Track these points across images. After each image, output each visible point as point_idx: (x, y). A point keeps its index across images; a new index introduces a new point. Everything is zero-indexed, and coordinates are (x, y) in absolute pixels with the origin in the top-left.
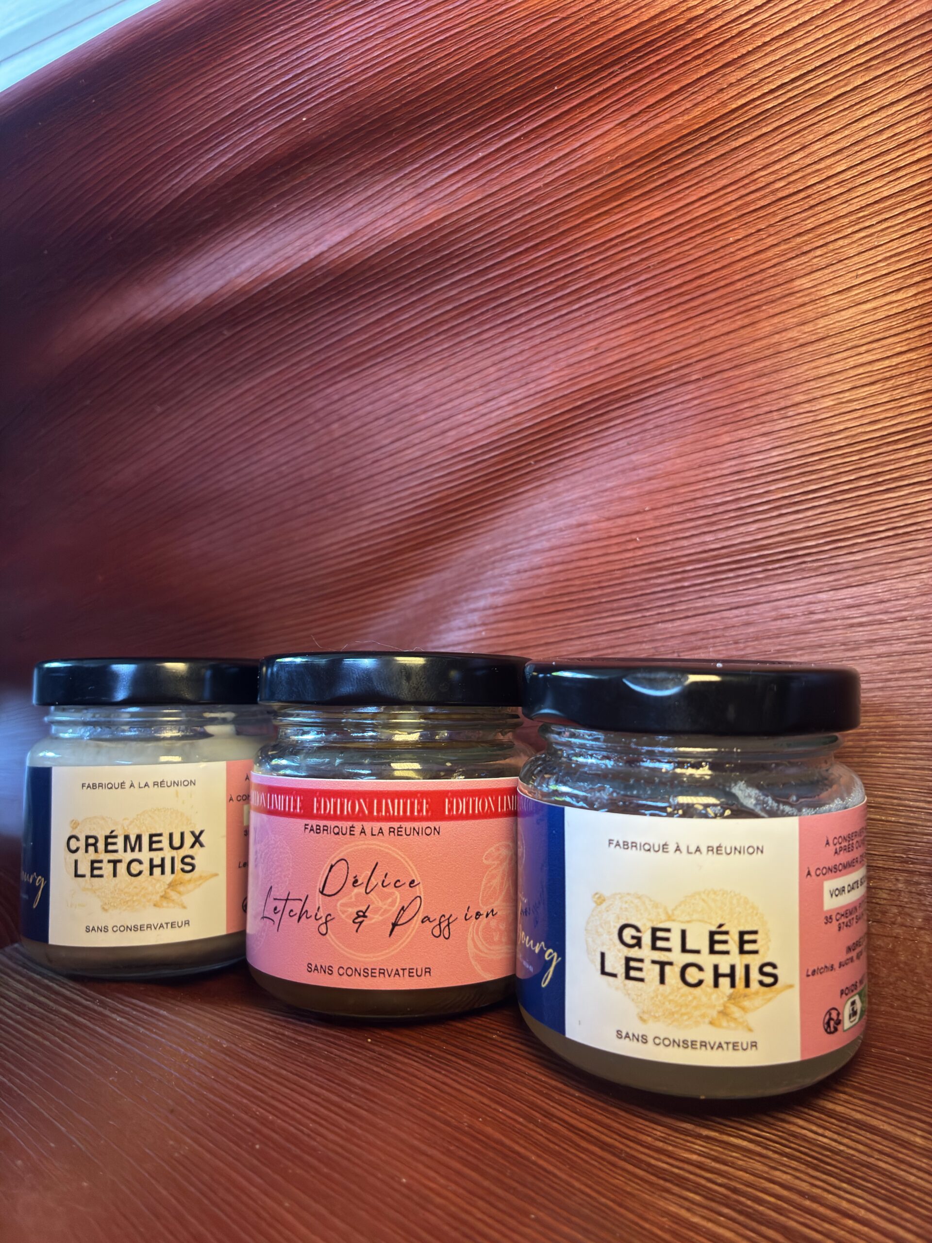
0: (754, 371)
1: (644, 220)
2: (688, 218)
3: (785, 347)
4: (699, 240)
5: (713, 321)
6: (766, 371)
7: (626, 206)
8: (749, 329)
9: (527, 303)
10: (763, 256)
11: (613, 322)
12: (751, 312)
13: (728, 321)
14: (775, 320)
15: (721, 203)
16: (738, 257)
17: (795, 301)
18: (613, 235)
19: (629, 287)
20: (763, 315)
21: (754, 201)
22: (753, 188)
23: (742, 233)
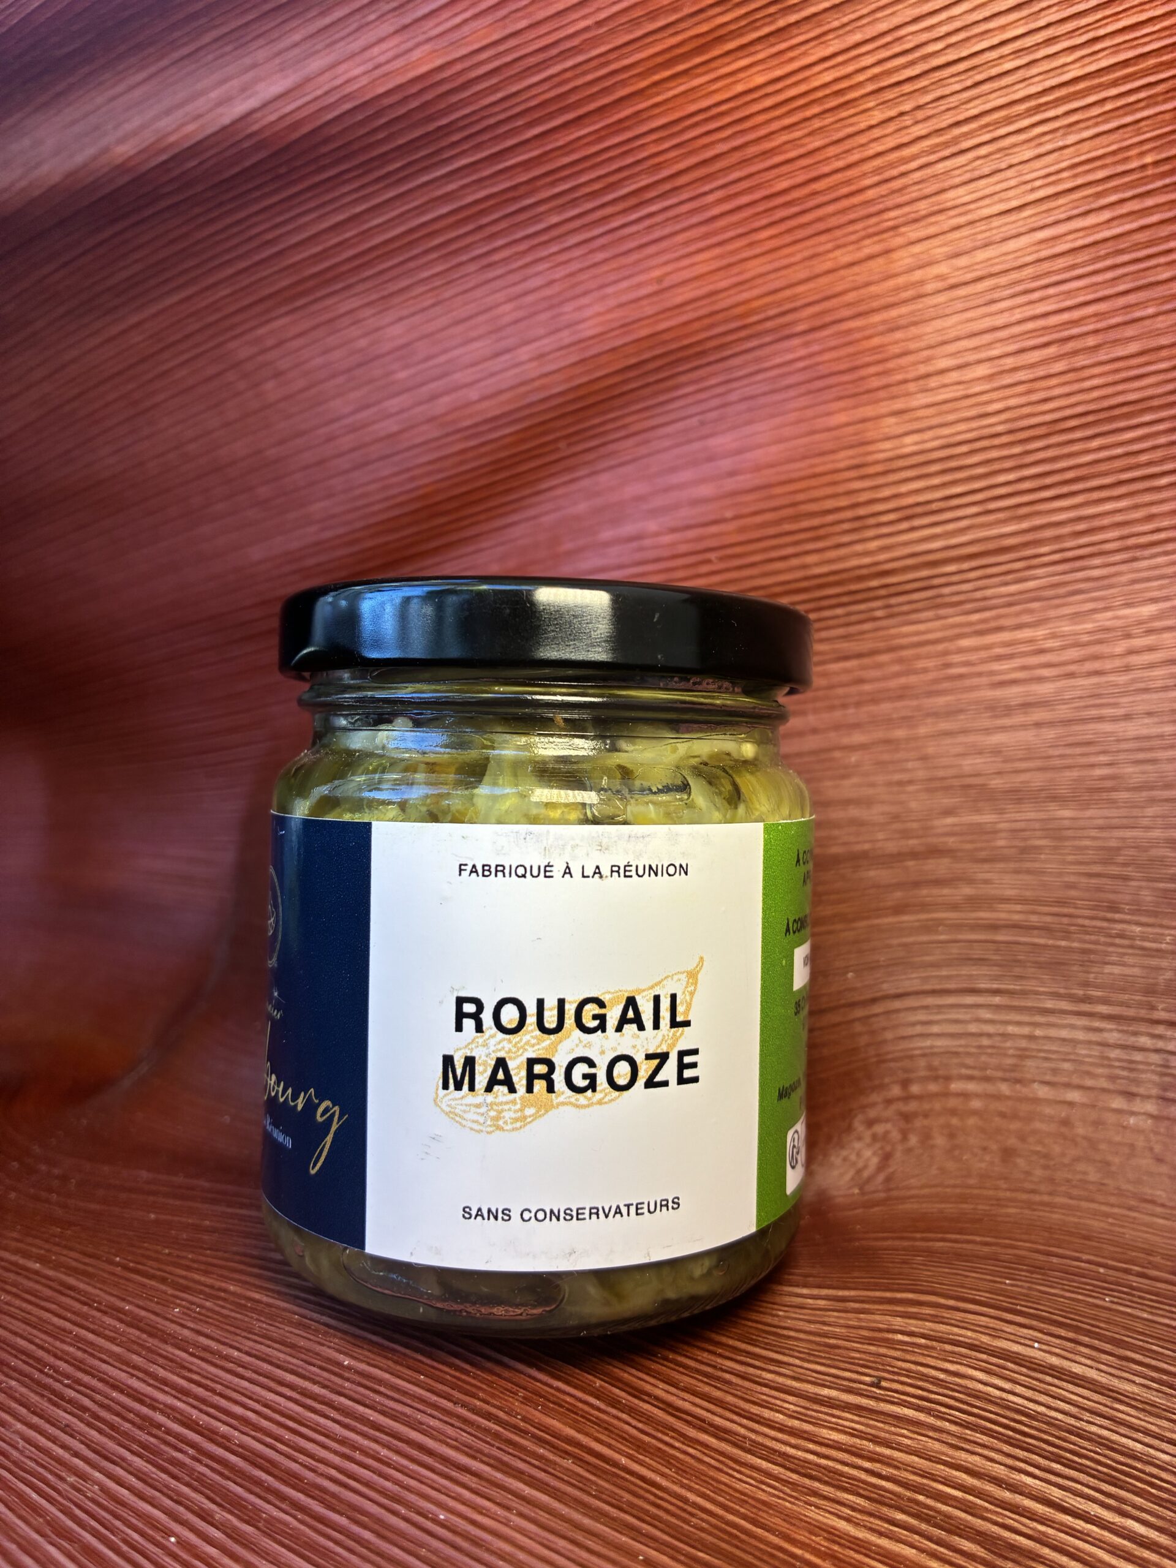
0: (884, 322)
1: (740, 88)
2: (803, 88)
3: (930, 287)
4: (817, 124)
5: (829, 246)
6: (903, 322)
7: (713, 65)
8: (881, 261)
9: (562, 207)
10: (907, 152)
11: (687, 243)
12: (885, 236)
13: (851, 248)
14: (917, 249)
15: (850, 69)
16: (871, 152)
17: (945, 222)
18: (693, 108)
19: (711, 191)
20: (899, 241)
21: (897, 69)
22: (897, 49)
23: (878, 116)
